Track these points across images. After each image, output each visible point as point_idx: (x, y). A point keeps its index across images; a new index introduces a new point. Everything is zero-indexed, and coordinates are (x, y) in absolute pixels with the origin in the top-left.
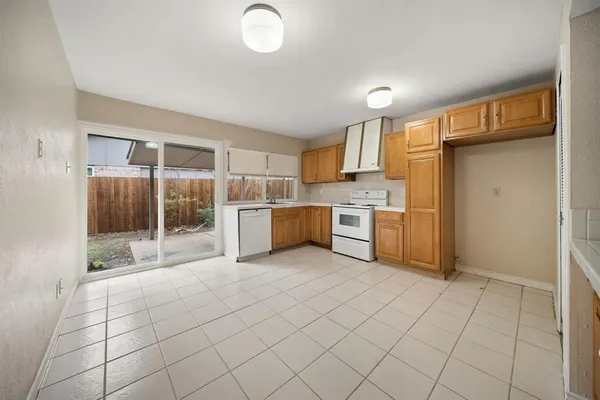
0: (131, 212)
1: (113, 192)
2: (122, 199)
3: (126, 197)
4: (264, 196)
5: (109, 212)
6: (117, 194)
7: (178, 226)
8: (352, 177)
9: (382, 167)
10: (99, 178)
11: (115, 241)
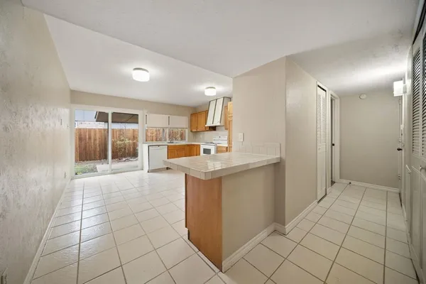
0: (98, 149)
1: (87, 137)
2: (92, 141)
3: (95, 140)
4: (168, 139)
5: (85, 149)
6: (90, 138)
7: (125, 157)
8: (213, 128)
9: (222, 124)
10: (80, 129)
11: (88, 165)
